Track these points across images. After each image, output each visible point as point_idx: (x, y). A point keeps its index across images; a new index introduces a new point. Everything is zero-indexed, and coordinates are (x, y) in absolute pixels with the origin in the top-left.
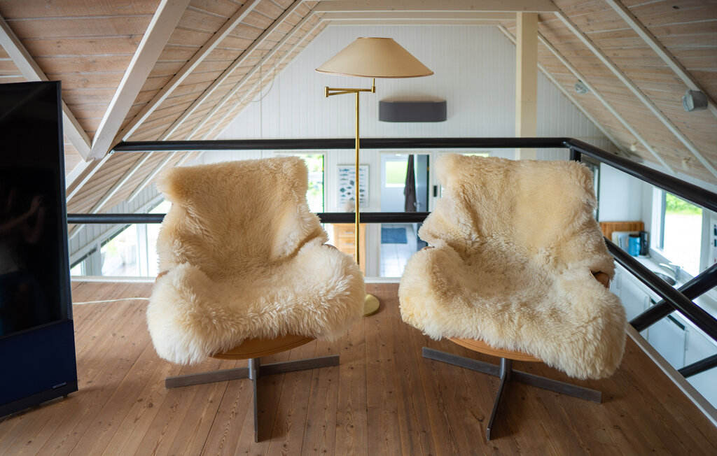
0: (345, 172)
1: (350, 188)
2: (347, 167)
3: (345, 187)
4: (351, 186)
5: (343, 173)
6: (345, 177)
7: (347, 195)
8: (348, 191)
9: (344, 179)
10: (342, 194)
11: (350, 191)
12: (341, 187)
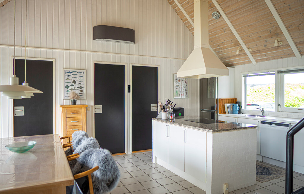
0: (69, 74)
1: (72, 85)
2: (70, 71)
3: (69, 84)
4: (74, 84)
5: (67, 74)
6: (69, 78)
7: (70, 90)
8: (71, 87)
9: (68, 79)
10: (67, 90)
11: (73, 87)
12: (66, 84)
